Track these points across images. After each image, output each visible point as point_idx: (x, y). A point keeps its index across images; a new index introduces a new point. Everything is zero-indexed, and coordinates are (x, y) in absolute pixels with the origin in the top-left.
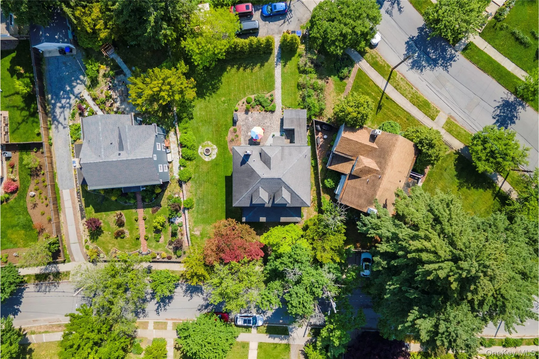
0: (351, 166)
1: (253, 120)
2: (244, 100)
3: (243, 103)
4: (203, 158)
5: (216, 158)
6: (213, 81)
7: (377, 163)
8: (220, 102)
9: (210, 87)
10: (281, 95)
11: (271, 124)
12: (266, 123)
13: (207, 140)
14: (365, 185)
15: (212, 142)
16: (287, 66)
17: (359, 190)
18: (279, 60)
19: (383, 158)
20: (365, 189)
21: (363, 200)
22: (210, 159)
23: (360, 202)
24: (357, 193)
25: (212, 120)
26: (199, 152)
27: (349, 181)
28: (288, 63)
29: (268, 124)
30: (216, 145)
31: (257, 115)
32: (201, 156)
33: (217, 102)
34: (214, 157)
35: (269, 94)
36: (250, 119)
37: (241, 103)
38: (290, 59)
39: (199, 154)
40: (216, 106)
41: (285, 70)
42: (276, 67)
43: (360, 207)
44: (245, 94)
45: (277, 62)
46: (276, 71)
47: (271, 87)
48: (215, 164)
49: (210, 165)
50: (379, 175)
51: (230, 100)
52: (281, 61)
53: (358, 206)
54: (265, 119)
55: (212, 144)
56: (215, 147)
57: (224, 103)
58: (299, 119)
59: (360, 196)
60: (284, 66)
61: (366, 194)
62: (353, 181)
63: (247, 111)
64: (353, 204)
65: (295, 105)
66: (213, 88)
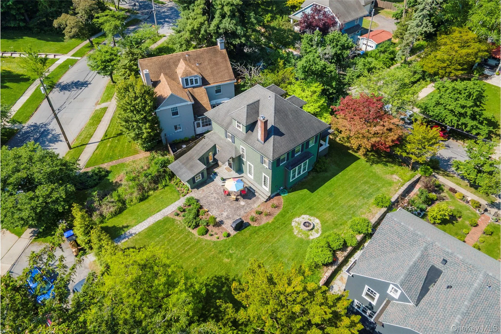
0: (195, 90)
1: (223, 211)
2: (207, 237)
3: (212, 235)
4: (320, 225)
5: (305, 213)
6: (212, 292)
7: (177, 66)
8: (234, 261)
9: (224, 289)
10: (169, 207)
11: (212, 194)
12: (215, 198)
13: (295, 237)
14: (203, 65)
15: (291, 230)
16: (125, 225)
17: (211, 68)
18: (123, 236)
19: (168, 62)
20: (206, 63)
21: (218, 59)
22: (312, 218)
23: (221, 60)
24: (215, 68)
25: (266, 251)
26: (318, 235)
27: (210, 83)
28: (121, 226)
29: (215, 195)
30: (291, 224)
31: (215, 211)
32: (320, 229)
33: (236, 265)
34: (305, 218)
35: (177, 218)
36: (225, 214)
37: (214, 238)
38: (114, 227)
39: (320, 233)
40: (243, 262)
41: (133, 223)
42: (135, 234)
43: (224, 57)
44: (198, 242)
45: (128, 237)
46: (140, 230)
47: (166, 220)
48: (311, 211)
49: (319, 214)
50: (186, 57)
51: (221, 252)
52: (123, 233)
53: (226, 60)
54: (212, 202)
55: (295, 229)
56: (293, 224)
57: (231, 255)
58: (183, 164)
59: (216, 64)
60: (127, 227)
61: (210, 60)
62: (207, 78)
63: (219, 224)
64: (227, 66)
65: (170, 189)
66: (223, 284)
